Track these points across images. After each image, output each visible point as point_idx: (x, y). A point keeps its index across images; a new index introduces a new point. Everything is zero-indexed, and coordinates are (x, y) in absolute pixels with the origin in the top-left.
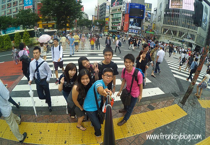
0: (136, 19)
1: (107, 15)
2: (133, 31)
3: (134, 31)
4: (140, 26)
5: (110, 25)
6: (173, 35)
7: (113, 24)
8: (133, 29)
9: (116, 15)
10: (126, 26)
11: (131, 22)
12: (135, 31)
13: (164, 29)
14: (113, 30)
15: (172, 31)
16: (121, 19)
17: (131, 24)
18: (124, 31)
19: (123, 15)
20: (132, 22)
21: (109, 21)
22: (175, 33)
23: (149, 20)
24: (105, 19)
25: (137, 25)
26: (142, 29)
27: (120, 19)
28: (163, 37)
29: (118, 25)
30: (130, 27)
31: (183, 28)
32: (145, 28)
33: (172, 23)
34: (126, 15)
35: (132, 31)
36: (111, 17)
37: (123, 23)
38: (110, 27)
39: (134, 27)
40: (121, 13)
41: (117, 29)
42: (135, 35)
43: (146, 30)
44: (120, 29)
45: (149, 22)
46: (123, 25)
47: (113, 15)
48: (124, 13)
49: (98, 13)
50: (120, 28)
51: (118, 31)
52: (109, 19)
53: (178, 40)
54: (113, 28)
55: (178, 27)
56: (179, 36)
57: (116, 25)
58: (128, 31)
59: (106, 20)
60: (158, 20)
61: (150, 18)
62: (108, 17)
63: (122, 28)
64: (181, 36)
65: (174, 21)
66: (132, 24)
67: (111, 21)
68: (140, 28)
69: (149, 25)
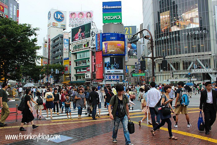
0: (113, 58)
1: (65, 56)
2: (112, 78)
3: (114, 77)
4: (121, 68)
5: (73, 72)
6: (174, 70)
7: (78, 71)
8: (111, 74)
9: (82, 54)
10: (99, 71)
11: (106, 64)
12: (116, 77)
13: (159, 64)
14: (79, 80)
15: (172, 64)
16: (90, 60)
17: (107, 67)
18: (98, 79)
19: (93, 53)
20: (108, 62)
21: (70, 65)
22: (177, 65)
23: (135, 54)
24: (62, 62)
25: (116, 67)
26: (126, 71)
27: (88, 60)
28: (159, 77)
29: (85, 70)
30: (106, 71)
31: (186, 55)
32: (130, 69)
33: (168, 53)
34: (98, 53)
35: (110, 77)
36: (73, 58)
37: (95, 67)
38: (73, 76)
39: (113, 71)
40: (88, 51)
41: (86, 77)
42: (116, 83)
43: (133, 72)
44: (90, 77)
45: (135, 57)
46: (95, 70)
47: (75, 54)
48: (94, 50)
49: (49, 53)
50: (89, 75)
51: (87, 80)
52: (70, 62)
53: (183, 75)
54: (77, 77)
55: (179, 55)
56: (184, 69)
57: (82, 71)
58: (103, 78)
59: (65, 64)
60: (148, 53)
61: (136, 51)
62: (68, 59)
63: (93, 75)
64: (187, 68)
65: (171, 48)
66: (109, 67)
67: (73, 65)
68: (122, 71)
69: (136, 63)
